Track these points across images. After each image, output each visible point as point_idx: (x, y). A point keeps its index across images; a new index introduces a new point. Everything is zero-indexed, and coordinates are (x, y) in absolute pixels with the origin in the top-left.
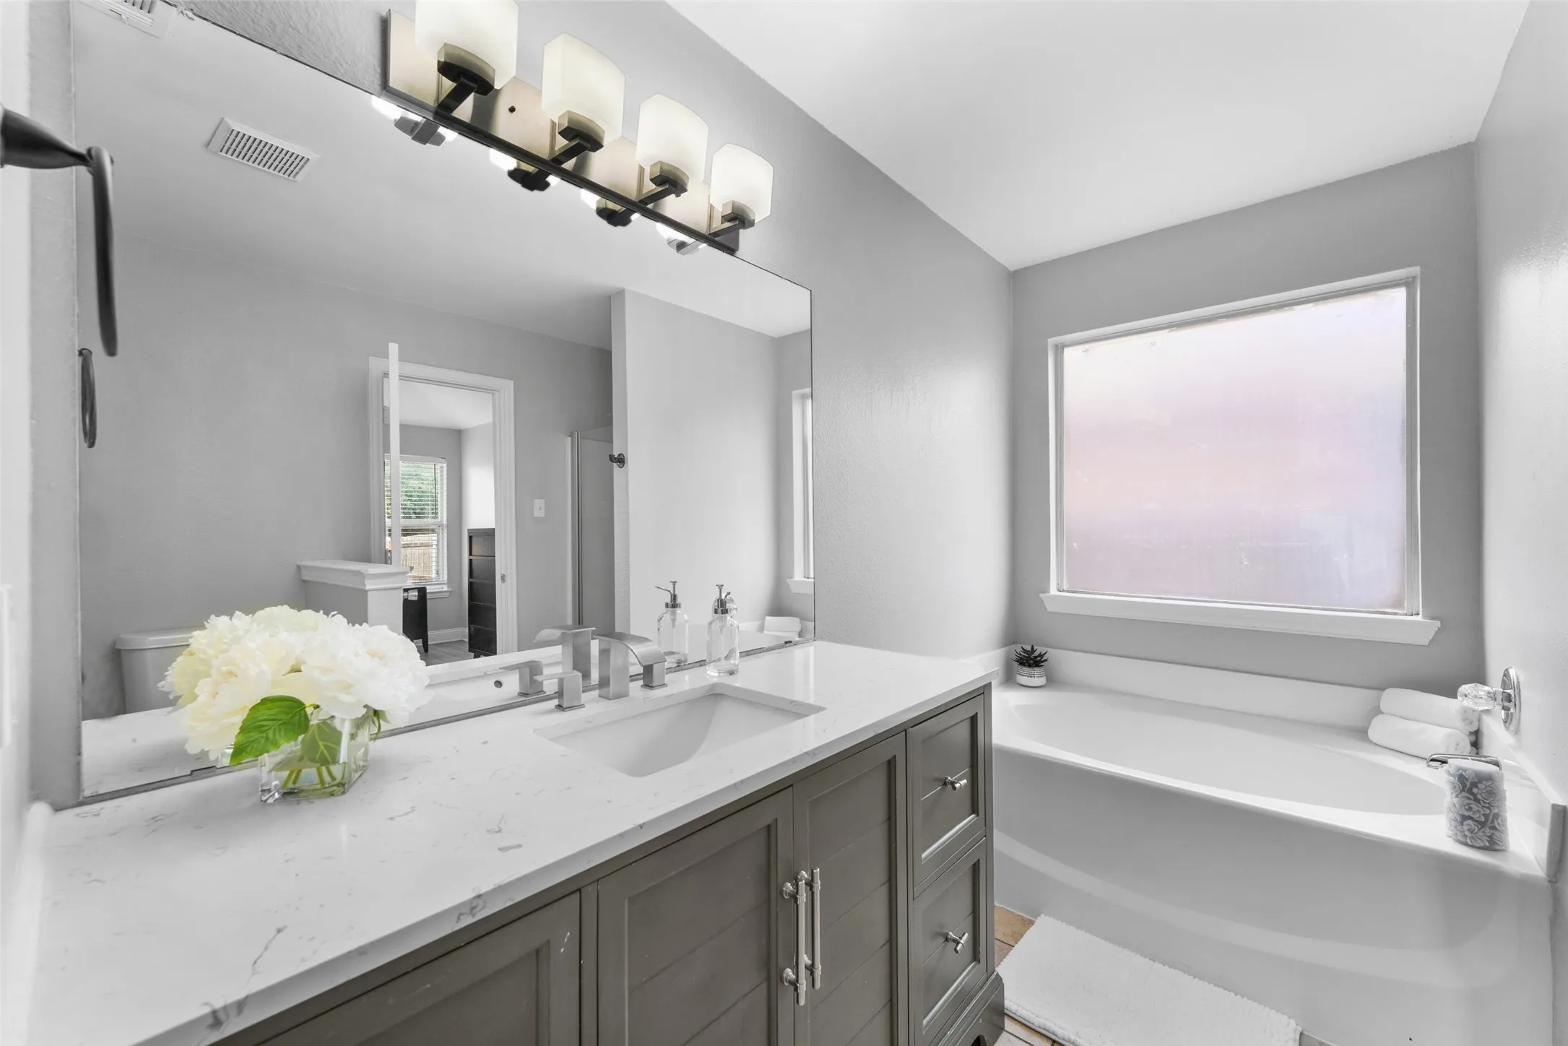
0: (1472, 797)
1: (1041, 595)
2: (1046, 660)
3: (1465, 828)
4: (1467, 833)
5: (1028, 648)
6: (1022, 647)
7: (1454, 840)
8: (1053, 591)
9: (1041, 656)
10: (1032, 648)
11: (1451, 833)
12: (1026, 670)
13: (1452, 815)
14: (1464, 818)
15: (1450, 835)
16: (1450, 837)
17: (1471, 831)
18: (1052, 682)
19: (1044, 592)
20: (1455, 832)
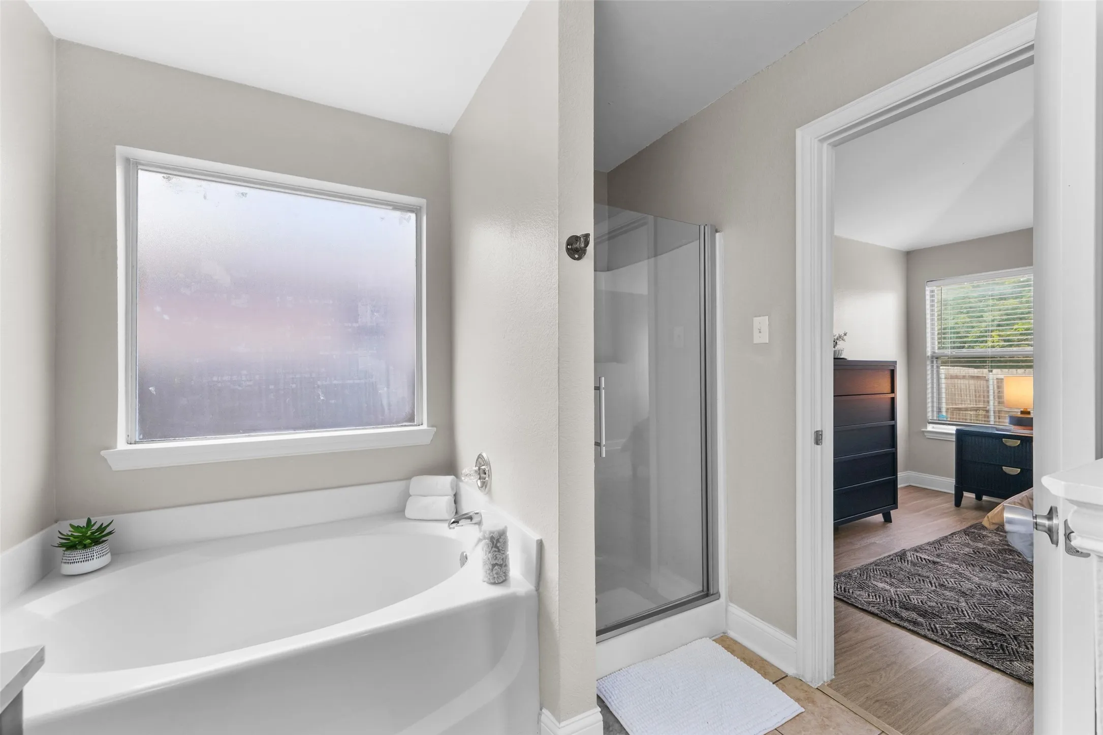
0: (497, 550)
1: (103, 453)
2: (110, 533)
3: (494, 572)
4: (495, 576)
5: (83, 523)
6: (71, 525)
7: (488, 583)
8: (121, 445)
9: (101, 529)
10: (89, 521)
11: (486, 579)
12: (78, 554)
13: (487, 567)
14: (494, 565)
15: (485, 580)
16: (484, 581)
17: (497, 574)
18: (120, 555)
19: (107, 448)
20: (489, 577)
